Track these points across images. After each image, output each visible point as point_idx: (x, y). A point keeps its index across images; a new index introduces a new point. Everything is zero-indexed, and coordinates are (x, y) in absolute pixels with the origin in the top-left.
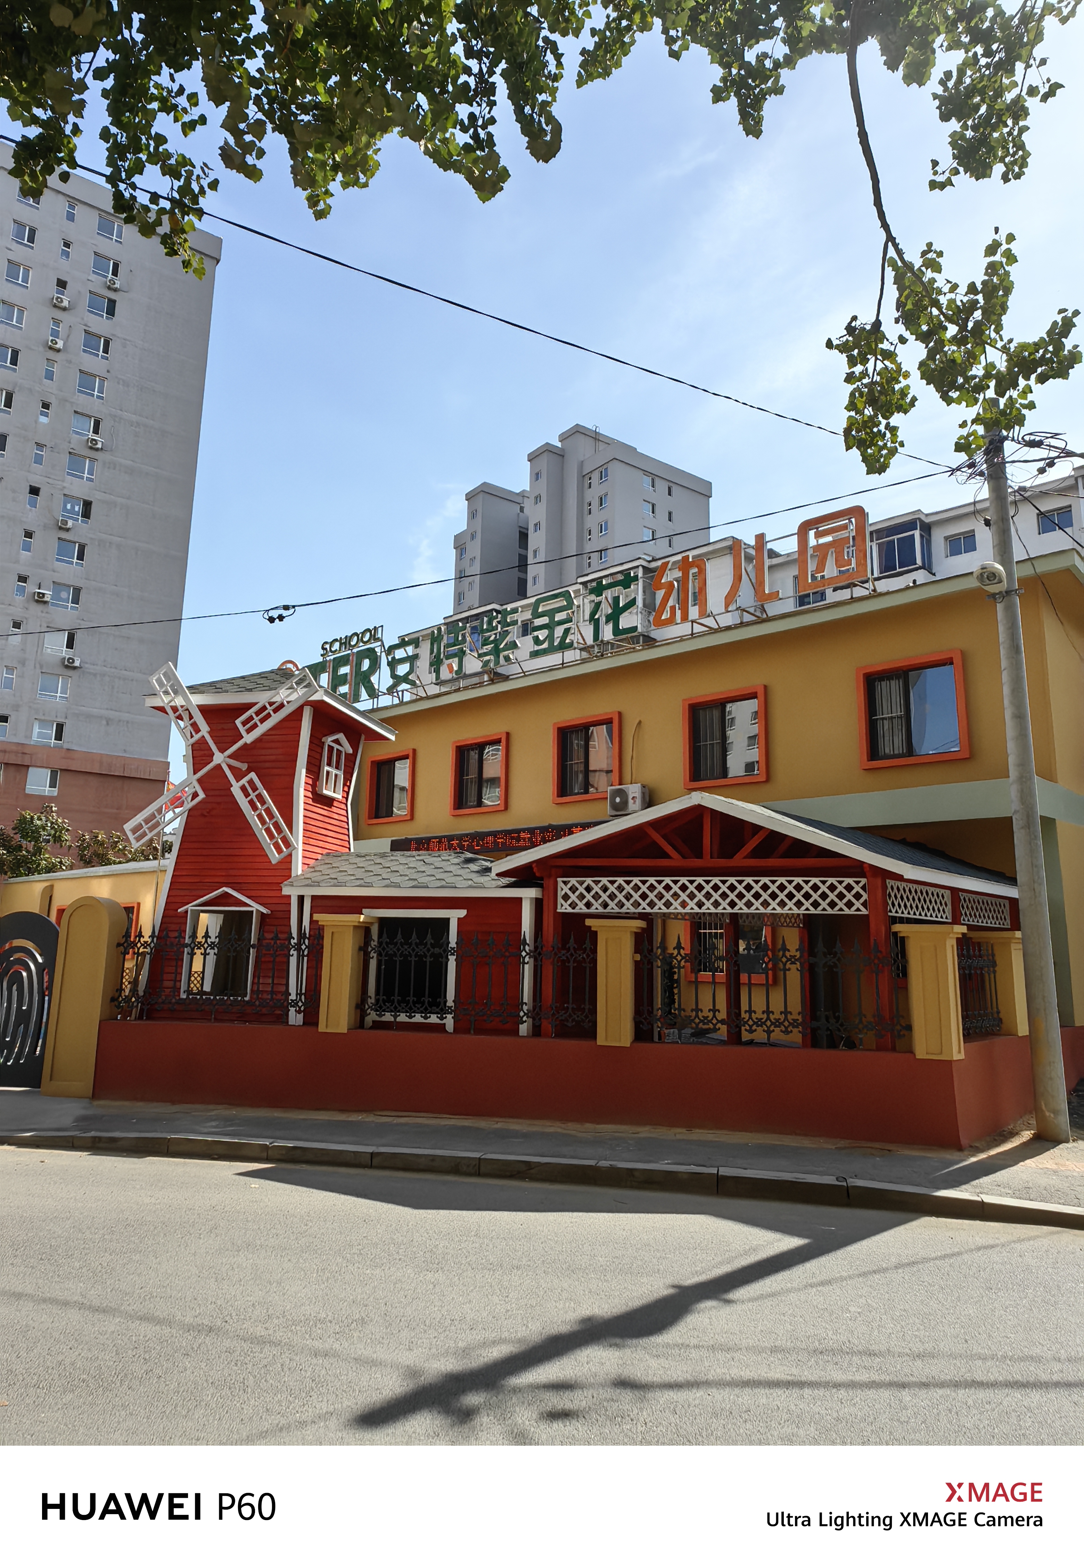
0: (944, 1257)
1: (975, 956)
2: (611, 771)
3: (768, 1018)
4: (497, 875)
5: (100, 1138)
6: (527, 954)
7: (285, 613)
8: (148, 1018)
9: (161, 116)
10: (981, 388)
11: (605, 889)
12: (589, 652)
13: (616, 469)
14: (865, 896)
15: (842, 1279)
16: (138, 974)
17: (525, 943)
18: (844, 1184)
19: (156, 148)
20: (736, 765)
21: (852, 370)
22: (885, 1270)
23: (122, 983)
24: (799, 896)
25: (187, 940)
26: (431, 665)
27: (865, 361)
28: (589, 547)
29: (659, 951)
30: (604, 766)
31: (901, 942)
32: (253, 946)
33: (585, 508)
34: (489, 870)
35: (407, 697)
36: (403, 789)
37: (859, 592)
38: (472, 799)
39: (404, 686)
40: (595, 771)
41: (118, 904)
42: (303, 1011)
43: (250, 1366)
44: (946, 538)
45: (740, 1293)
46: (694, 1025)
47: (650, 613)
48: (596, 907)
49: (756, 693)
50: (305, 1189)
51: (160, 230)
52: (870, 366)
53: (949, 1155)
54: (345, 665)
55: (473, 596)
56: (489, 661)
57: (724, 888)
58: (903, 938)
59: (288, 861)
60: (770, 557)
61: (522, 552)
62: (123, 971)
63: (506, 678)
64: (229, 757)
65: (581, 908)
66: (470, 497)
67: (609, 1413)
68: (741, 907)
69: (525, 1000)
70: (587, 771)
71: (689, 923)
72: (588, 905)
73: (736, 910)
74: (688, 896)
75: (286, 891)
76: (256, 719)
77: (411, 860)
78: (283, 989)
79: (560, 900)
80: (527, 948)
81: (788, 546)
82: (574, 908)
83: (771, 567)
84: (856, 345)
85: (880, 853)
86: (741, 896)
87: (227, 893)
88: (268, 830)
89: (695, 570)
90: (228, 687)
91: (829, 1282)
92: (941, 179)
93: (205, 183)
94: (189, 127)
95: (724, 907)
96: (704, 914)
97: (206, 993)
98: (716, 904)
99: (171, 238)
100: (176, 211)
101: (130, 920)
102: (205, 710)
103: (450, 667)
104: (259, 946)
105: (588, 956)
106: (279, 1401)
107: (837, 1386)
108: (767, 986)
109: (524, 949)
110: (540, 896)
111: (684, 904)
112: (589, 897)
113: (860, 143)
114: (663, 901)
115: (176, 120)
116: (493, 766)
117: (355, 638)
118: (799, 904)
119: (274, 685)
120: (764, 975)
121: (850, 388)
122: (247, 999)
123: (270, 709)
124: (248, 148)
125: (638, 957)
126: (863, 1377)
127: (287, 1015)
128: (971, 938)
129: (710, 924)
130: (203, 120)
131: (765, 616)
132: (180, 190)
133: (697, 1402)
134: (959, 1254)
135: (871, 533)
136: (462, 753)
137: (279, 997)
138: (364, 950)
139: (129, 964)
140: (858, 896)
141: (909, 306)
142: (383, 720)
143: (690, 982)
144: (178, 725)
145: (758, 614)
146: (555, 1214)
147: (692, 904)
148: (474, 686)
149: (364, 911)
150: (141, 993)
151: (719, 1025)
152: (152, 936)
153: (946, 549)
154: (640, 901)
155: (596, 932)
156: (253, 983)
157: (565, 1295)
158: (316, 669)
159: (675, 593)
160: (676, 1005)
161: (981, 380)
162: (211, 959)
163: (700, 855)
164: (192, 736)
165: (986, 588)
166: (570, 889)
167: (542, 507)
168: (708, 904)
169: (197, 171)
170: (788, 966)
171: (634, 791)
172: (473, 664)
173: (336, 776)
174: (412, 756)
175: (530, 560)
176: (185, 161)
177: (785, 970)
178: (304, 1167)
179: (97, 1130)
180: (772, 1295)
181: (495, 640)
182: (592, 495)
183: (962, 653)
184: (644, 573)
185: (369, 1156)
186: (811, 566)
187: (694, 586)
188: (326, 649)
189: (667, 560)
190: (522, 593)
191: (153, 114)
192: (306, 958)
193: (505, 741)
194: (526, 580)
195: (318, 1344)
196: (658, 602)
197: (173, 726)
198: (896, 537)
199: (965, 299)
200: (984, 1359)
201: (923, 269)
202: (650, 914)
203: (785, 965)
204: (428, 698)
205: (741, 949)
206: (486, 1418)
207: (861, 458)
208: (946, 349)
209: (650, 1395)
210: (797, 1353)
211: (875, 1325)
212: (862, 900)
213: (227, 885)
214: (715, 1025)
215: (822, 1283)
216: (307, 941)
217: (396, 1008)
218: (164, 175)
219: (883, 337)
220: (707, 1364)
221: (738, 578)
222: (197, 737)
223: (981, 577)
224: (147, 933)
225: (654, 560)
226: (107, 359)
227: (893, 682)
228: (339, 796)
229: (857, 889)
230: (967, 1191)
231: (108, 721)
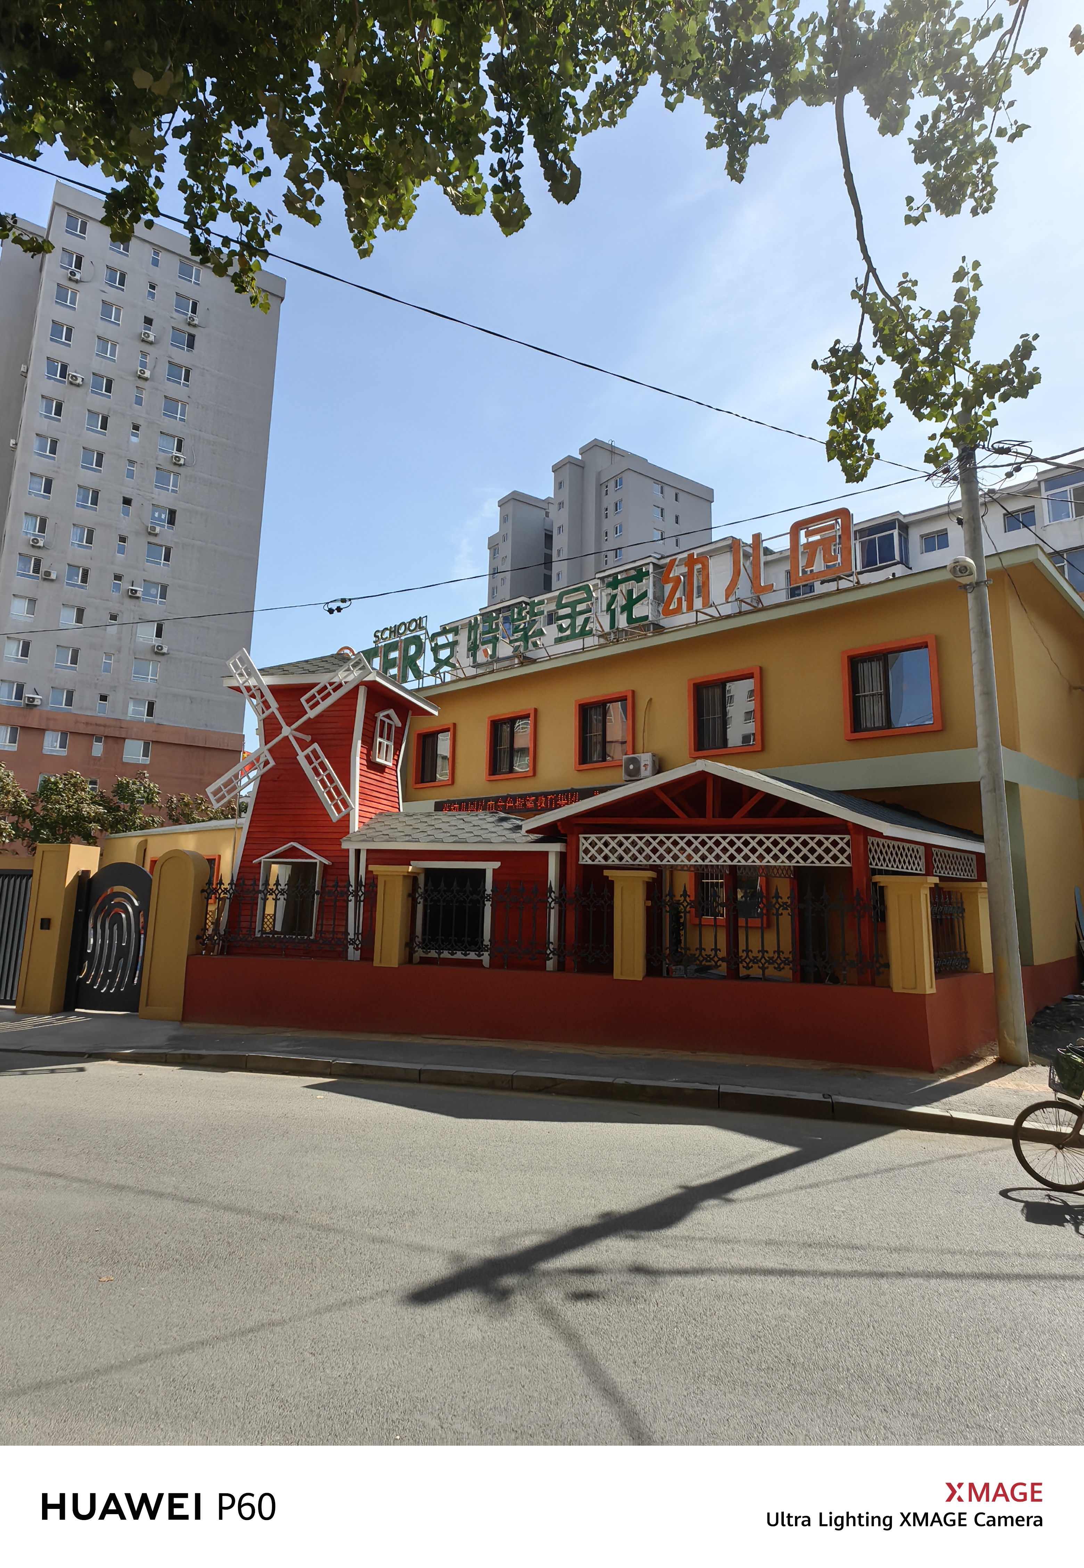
0: (917, 1164)
1: (946, 902)
2: (625, 742)
3: (763, 957)
4: (527, 832)
5: (189, 1055)
6: (553, 900)
7: (342, 605)
8: (228, 954)
9: (232, 169)
10: (950, 405)
11: (620, 844)
12: (606, 639)
13: (629, 479)
14: (849, 851)
15: (828, 1182)
16: (219, 916)
17: (551, 891)
18: (830, 1100)
19: (228, 197)
20: (734, 737)
21: (835, 388)
22: (866, 1175)
23: (206, 924)
24: (790, 851)
25: (261, 888)
26: (469, 650)
27: (846, 380)
28: (606, 546)
29: (668, 898)
30: (620, 739)
31: (881, 892)
32: (317, 893)
33: (602, 514)
34: (519, 827)
35: (448, 678)
36: (444, 758)
37: (844, 584)
38: (505, 767)
39: (446, 668)
40: (612, 742)
41: (201, 857)
42: (361, 948)
43: (317, 1250)
44: (922, 536)
45: (739, 1194)
46: (698, 962)
47: (659, 604)
48: (613, 860)
49: (753, 673)
50: (363, 1100)
51: (231, 271)
52: (851, 383)
53: (923, 1077)
54: (394, 650)
55: (505, 591)
56: (519, 646)
57: (724, 844)
58: (882, 888)
59: (346, 820)
60: (765, 554)
61: (548, 551)
62: (207, 913)
63: (534, 661)
64: (296, 730)
65: (600, 860)
66: (502, 504)
67: (626, 1294)
68: (739, 860)
69: (552, 940)
70: (604, 742)
71: (693, 874)
72: (606, 858)
73: (735, 863)
74: (693, 851)
75: (345, 846)
76: (318, 697)
77: (451, 820)
78: (343, 929)
79: (582, 854)
80: (553, 895)
81: (782, 545)
82: (593, 861)
83: (766, 563)
84: (839, 365)
85: (861, 813)
86: (739, 850)
87: (294, 847)
88: (329, 793)
89: (700, 566)
90: (292, 669)
91: (817, 1185)
92: (915, 214)
93: (269, 228)
94: (256, 178)
95: (725, 859)
96: (707, 866)
97: (277, 933)
98: (718, 857)
99: (240, 277)
100: (245, 253)
101: (212, 868)
102: (274, 689)
103: (485, 651)
104: (322, 893)
105: (606, 902)
106: (343, 1280)
107: (824, 1274)
108: (762, 930)
109: (550, 896)
110: (564, 850)
111: (689, 857)
112: (606, 851)
113: (846, 183)
114: (671, 854)
115: (244, 173)
116: (523, 736)
117: (403, 627)
118: (790, 857)
119: (332, 668)
120: (760, 920)
121: (834, 404)
122: (312, 938)
123: (330, 688)
124: (307, 195)
125: (649, 903)
126: (847, 1267)
127: (347, 952)
128: (942, 888)
129: (712, 875)
130: (267, 172)
131: (760, 606)
132: (248, 234)
133: (702, 1286)
134: (931, 1162)
135: (855, 532)
136: (496, 726)
137: (340, 936)
138: (412, 896)
139: (212, 908)
140: (842, 851)
141: (886, 332)
142: (427, 698)
143: (695, 925)
144: (251, 703)
145: (755, 605)
146: (578, 1123)
147: (696, 857)
148: (506, 669)
149: (412, 862)
150: (222, 933)
151: (719, 963)
152: (231, 884)
153: (921, 547)
154: (651, 854)
155: (613, 882)
156: (317, 925)
157: (587, 1193)
158: (370, 654)
159: (681, 585)
160: (682, 945)
161: (950, 398)
162: (282, 903)
163: (703, 815)
164: (263, 712)
165: (958, 580)
166: (590, 844)
167: (565, 511)
168: (711, 857)
169: (263, 217)
170: (780, 911)
171: (645, 759)
172: (505, 649)
173: (387, 746)
174: (452, 729)
175: (555, 558)
176: (251, 208)
177: (778, 915)
178: (363, 1081)
179: (187, 1048)
180: (764, 1196)
181: (524, 628)
182: (608, 501)
183: (937, 638)
184: (654, 570)
185: (418, 1073)
186: (802, 562)
187: (698, 580)
188: (377, 637)
189: (674, 557)
190: (548, 588)
191: (225, 167)
192: (362, 903)
193: (532, 716)
194: (551, 577)
195: (374, 1232)
196: (667, 594)
197: (248, 706)
198: (877, 536)
199: (938, 325)
200: (953, 1253)
201: (900, 297)
202: (659, 866)
203: (778, 910)
204: (467, 678)
205: (739, 896)
206: (519, 1296)
207: (841, 468)
208: (919, 369)
209: (660, 1279)
210: (789, 1246)
211: (857, 1222)
212: (846, 855)
213: (294, 840)
214: (716, 963)
215: (811, 1186)
216: (363, 888)
217: (439, 946)
218: (234, 221)
219: (863, 358)
220: (710, 1253)
221: (737, 573)
222: (267, 713)
223: (953, 570)
224: (227, 880)
225: (663, 557)
226: (188, 386)
227: (874, 664)
228: (390, 764)
229: (842, 844)
230: (937, 1107)
231: (192, 700)
